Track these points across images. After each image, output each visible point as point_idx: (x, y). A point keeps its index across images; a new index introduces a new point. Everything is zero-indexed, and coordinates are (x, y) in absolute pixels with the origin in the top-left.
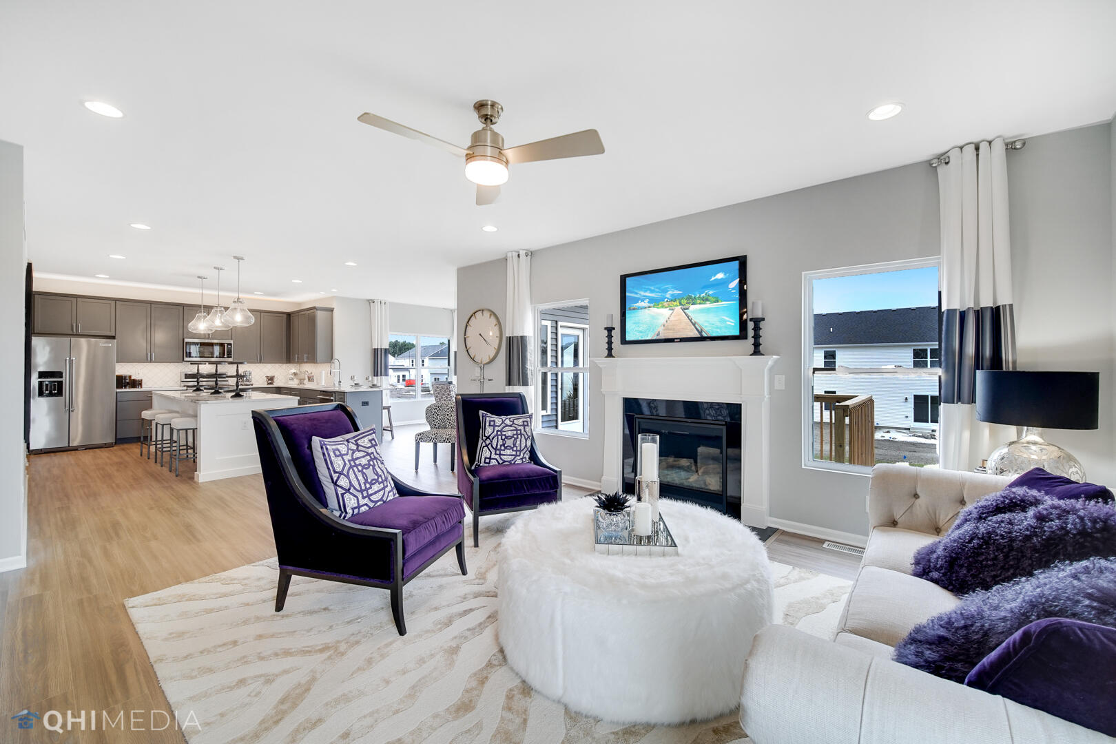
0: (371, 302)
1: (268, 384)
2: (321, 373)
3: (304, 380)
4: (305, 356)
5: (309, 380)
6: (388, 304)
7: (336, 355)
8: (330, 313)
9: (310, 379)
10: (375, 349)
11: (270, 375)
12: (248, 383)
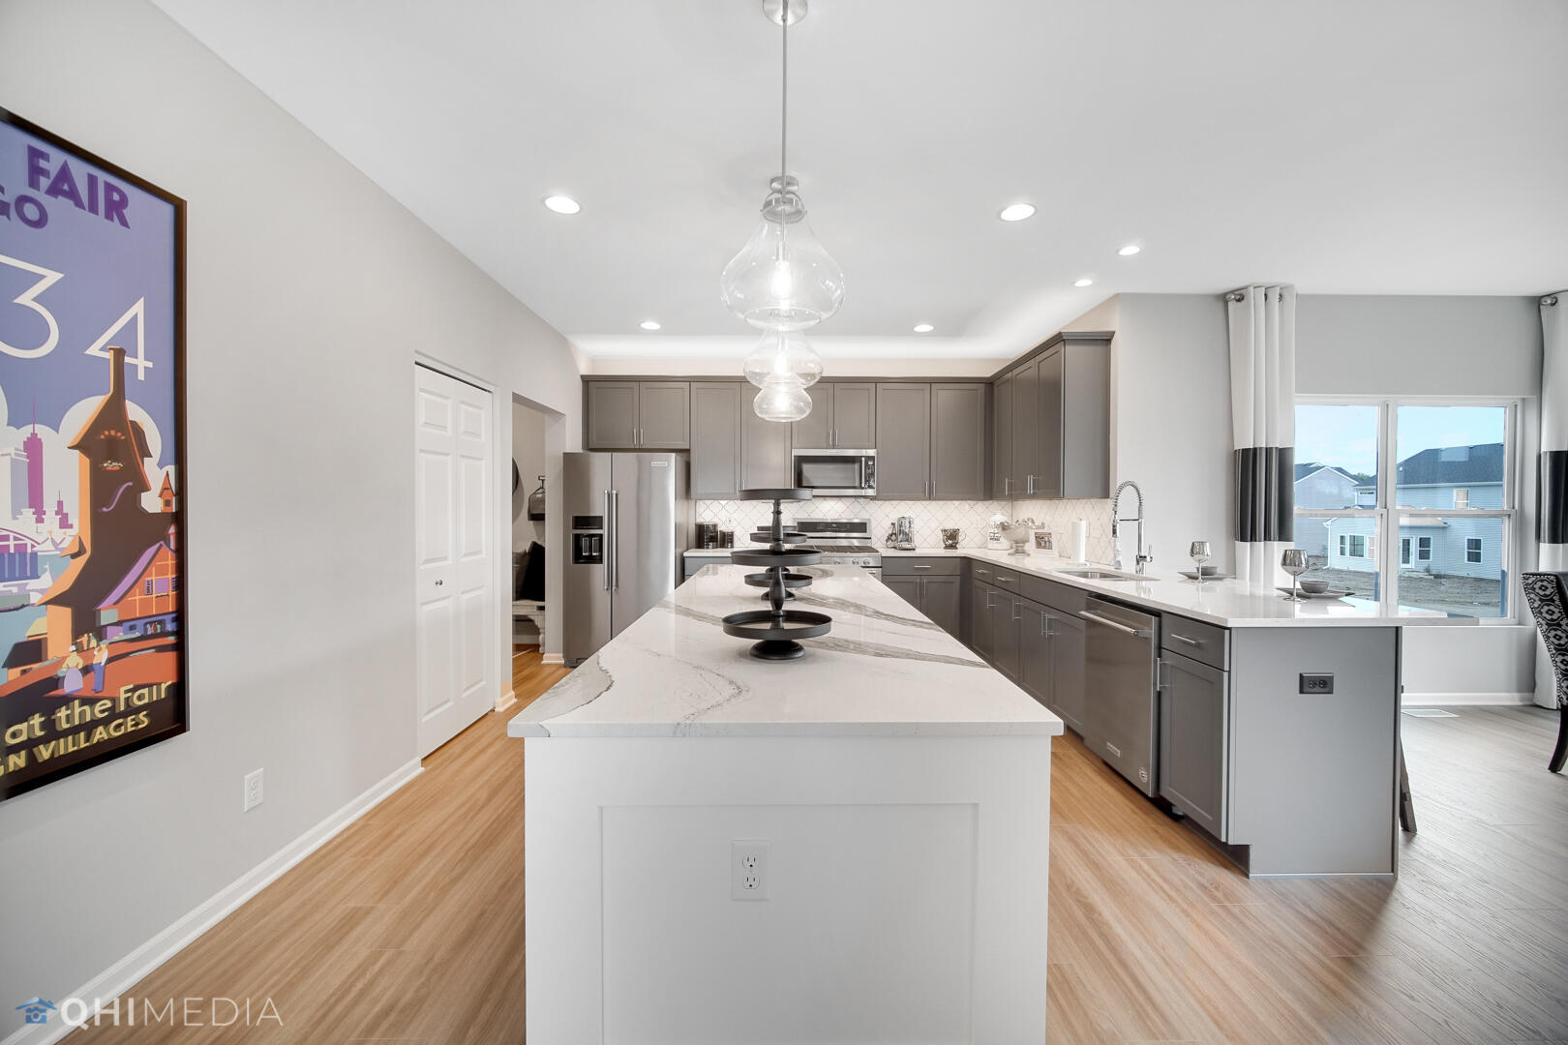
0: (1231, 299)
1: (947, 547)
2: (1075, 527)
3: (1025, 541)
4: (1030, 479)
5: (1039, 545)
6: (1291, 302)
7: (1120, 473)
8: (1099, 349)
9: (1043, 541)
10: (1245, 451)
11: (950, 526)
12: (906, 545)
